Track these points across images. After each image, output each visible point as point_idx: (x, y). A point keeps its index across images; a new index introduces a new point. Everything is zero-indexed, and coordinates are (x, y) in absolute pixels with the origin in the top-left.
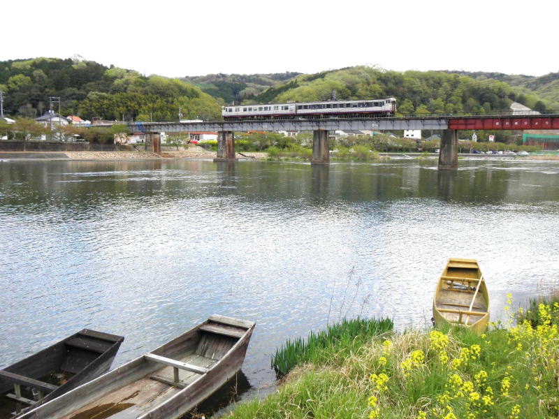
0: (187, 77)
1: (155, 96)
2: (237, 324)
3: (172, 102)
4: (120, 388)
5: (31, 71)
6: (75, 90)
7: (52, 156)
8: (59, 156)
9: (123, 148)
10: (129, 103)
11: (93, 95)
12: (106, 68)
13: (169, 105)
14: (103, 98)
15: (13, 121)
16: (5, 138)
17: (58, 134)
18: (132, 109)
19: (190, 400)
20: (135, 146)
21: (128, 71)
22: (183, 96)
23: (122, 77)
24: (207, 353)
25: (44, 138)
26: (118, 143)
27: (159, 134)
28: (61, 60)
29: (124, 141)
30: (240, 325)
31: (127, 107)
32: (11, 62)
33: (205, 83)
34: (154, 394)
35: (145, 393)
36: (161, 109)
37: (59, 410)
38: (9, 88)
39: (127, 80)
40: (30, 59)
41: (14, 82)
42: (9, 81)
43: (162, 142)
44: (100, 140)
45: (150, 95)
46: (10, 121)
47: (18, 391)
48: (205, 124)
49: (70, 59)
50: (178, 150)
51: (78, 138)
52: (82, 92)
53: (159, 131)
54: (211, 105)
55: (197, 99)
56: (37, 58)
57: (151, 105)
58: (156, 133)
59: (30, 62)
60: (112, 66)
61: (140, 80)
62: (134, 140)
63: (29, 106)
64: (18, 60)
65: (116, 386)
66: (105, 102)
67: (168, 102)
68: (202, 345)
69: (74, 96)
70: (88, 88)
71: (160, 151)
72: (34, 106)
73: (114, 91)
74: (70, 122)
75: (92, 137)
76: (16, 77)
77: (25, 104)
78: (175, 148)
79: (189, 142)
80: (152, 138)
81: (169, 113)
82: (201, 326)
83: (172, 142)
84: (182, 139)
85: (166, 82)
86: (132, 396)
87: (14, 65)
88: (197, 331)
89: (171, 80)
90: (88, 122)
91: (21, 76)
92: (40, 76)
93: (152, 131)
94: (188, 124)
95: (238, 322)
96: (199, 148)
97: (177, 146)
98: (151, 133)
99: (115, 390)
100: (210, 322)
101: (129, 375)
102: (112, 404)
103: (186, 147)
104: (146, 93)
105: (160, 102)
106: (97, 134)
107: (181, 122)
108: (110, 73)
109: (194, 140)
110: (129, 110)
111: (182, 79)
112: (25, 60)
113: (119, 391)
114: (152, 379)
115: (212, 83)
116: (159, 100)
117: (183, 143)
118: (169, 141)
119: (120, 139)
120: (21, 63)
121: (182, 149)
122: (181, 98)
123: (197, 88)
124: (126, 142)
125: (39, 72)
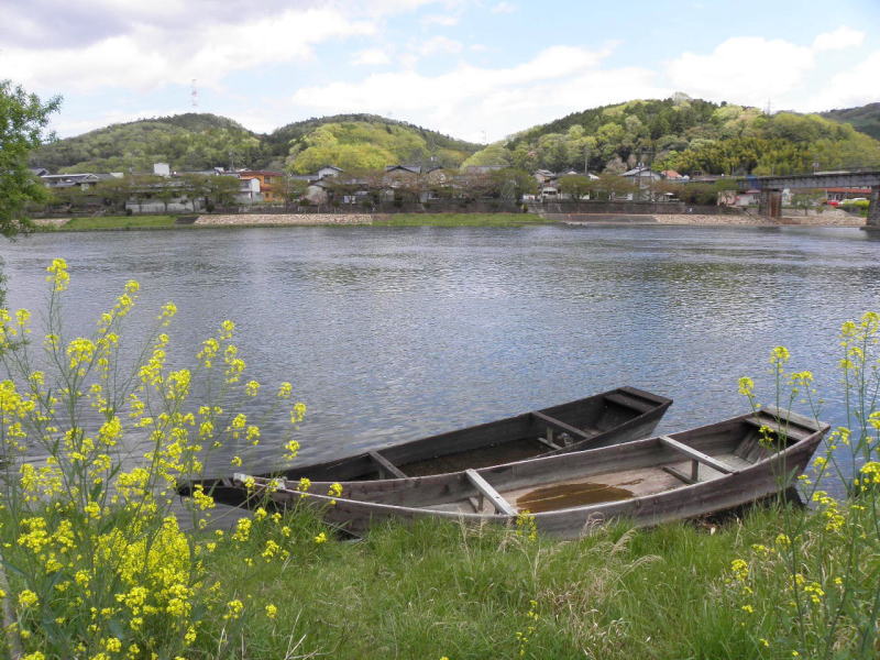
0: (832, 111)
1: (782, 140)
2: (801, 423)
3: (806, 148)
4: (619, 471)
5: (623, 118)
6: (674, 138)
7: (637, 219)
8: (648, 220)
9: (727, 210)
10: (744, 152)
11: (697, 142)
12: (715, 107)
13: (801, 153)
14: (710, 146)
15: (596, 177)
16: (587, 197)
17: (648, 193)
18: (748, 160)
19: (701, 502)
20: (745, 208)
21: (745, 109)
22: (824, 138)
23: (736, 117)
24: (751, 454)
25: (630, 197)
26: (722, 204)
27: (781, 191)
28: (659, 101)
29: (731, 201)
30: (805, 424)
31: (741, 157)
32: (601, 108)
33: (862, 117)
34: (660, 487)
35: (649, 484)
36: (790, 157)
37: (540, 474)
38: (597, 140)
39: (743, 121)
40: (623, 104)
41: (604, 133)
42: (599, 132)
43: (785, 203)
44: (699, 199)
45: (774, 139)
46: (593, 177)
47: (550, 436)
48: (851, 175)
49: (670, 99)
50: (806, 214)
51: (671, 197)
52: (683, 140)
53: (780, 187)
54: (868, 149)
55: (844, 142)
56: (631, 102)
57: (775, 153)
58: (776, 190)
59: (624, 107)
60: (724, 104)
61: (762, 120)
62: (744, 201)
63: (619, 160)
64: (610, 106)
65: (615, 466)
66: (713, 151)
67: (799, 148)
68: (745, 444)
69: (672, 146)
70: (691, 135)
71: (780, 215)
72: (625, 159)
73: (725, 137)
74: (663, 177)
75: (689, 196)
76: (606, 127)
77: (614, 158)
78: (803, 212)
79: (825, 203)
80: (770, 198)
81: (800, 164)
82: (748, 417)
83: (799, 203)
84: (815, 200)
85: (798, 120)
86: (631, 483)
87: (605, 112)
88: (741, 423)
89: (807, 117)
90: (686, 177)
91: (612, 124)
92: (634, 124)
93: (770, 187)
94: (824, 177)
95: (805, 420)
96: (839, 212)
97: (806, 208)
98: (769, 190)
99: (613, 472)
100: (764, 415)
101: (635, 457)
102: (604, 485)
103: (820, 211)
104: (768, 136)
105: (789, 149)
106: (696, 191)
107: (815, 174)
108: (721, 113)
109: (834, 201)
110: (742, 162)
111: (825, 115)
112: (617, 105)
113: (617, 474)
114: (666, 470)
115: (874, 116)
116: (788, 146)
117: (815, 204)
118: (794, 202)
119: (726, 199)
120: (613, 109)
121: (813, 213)
122: (820, 142)
123: (847, 126)
124: (734, 204)
125: (633, 118)
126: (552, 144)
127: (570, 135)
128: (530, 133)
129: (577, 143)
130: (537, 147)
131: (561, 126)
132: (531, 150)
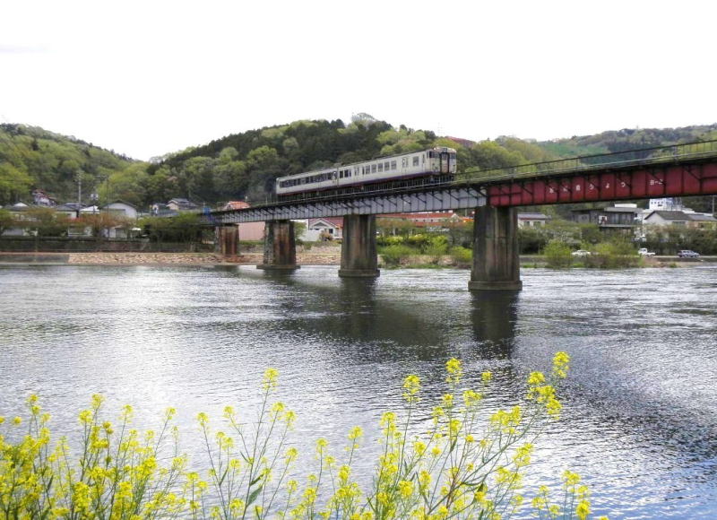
5: (281, 140)
27: (237, 226)
32: (264, 129)
38: (246, 165)
41: (254, 157)
42: (250, 155)
58: (231, 225)
71: (237, 252)
76: (259, 150)
80: (223, 233)
91: (266, 147)
92: (291, 147)
93: (224, 221)
98: (222, 225)
125: (291, 141)
126: (198, 168)
127: (219, 159)
128: (178, 155)
129: (223, 168)
130: (179, 171)
131: (215, 148)
132: (172, 175)
